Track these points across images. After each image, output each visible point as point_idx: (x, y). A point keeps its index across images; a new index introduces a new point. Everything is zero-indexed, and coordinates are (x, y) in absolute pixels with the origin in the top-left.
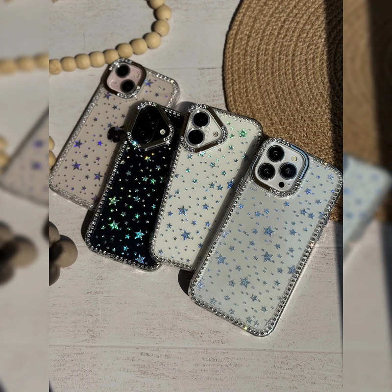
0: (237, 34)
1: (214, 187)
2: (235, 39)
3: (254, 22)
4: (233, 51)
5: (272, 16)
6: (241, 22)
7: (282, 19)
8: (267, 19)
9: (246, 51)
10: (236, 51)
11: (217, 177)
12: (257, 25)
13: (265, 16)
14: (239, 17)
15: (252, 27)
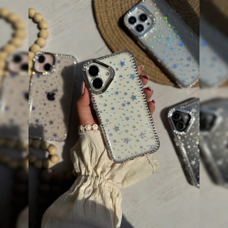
0: (102, 24)
1: (125, 105)
2: (103, 27)
3: (107, 13)
4: (106, 34)
5: (113, 5)
6: (101, 17)
7: (119, 4)
8: (112, 8)
9: (113, 30)
10: (108, 33)
11: (123, 98)
12: (109, 14)
13: (110, 7)
14: (98, 15)
15: (108, 16)
